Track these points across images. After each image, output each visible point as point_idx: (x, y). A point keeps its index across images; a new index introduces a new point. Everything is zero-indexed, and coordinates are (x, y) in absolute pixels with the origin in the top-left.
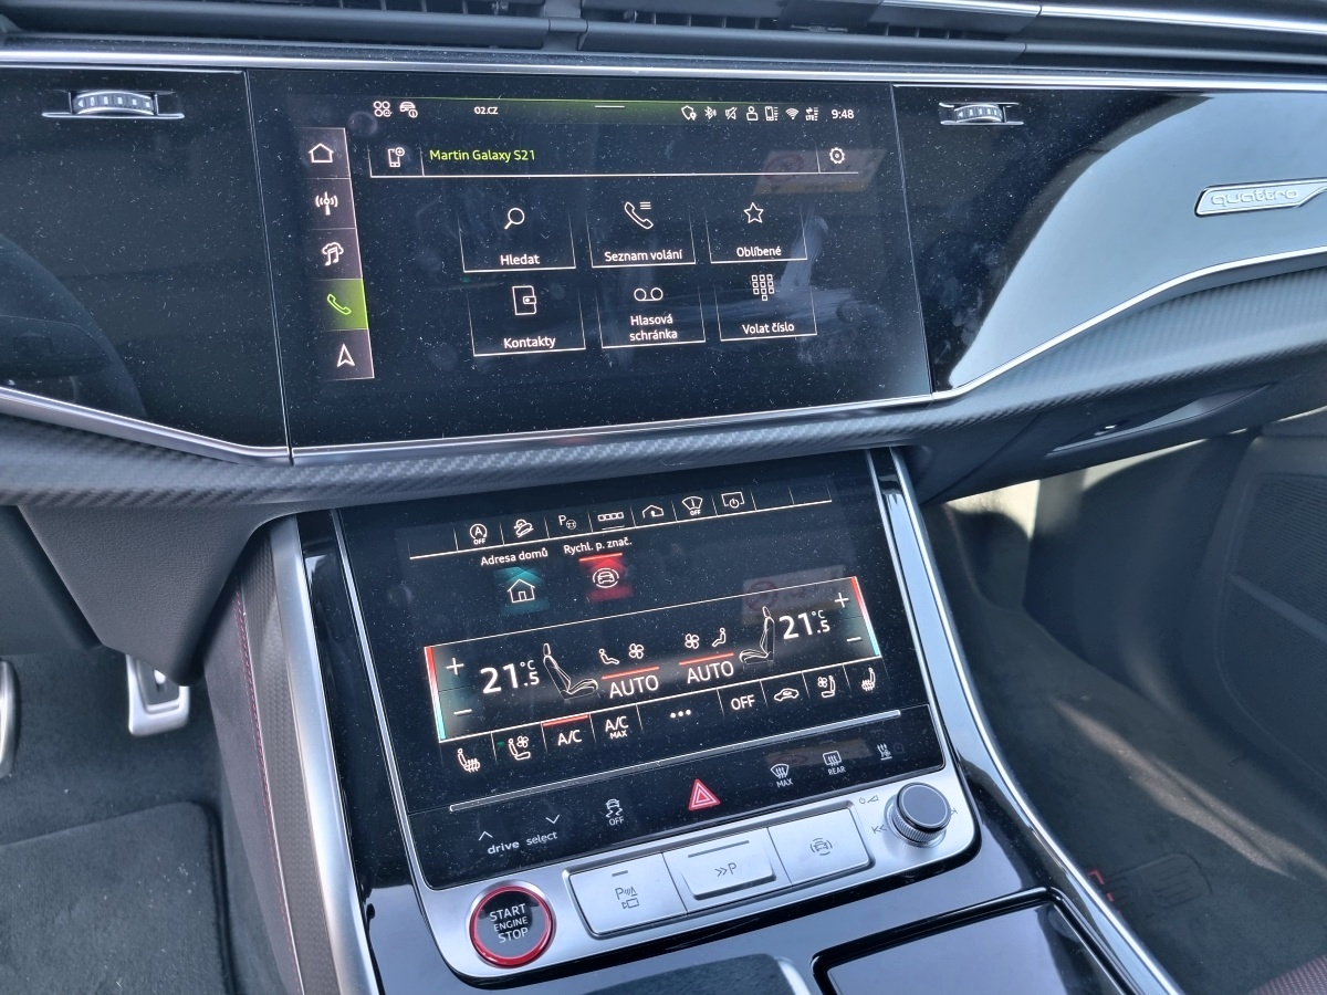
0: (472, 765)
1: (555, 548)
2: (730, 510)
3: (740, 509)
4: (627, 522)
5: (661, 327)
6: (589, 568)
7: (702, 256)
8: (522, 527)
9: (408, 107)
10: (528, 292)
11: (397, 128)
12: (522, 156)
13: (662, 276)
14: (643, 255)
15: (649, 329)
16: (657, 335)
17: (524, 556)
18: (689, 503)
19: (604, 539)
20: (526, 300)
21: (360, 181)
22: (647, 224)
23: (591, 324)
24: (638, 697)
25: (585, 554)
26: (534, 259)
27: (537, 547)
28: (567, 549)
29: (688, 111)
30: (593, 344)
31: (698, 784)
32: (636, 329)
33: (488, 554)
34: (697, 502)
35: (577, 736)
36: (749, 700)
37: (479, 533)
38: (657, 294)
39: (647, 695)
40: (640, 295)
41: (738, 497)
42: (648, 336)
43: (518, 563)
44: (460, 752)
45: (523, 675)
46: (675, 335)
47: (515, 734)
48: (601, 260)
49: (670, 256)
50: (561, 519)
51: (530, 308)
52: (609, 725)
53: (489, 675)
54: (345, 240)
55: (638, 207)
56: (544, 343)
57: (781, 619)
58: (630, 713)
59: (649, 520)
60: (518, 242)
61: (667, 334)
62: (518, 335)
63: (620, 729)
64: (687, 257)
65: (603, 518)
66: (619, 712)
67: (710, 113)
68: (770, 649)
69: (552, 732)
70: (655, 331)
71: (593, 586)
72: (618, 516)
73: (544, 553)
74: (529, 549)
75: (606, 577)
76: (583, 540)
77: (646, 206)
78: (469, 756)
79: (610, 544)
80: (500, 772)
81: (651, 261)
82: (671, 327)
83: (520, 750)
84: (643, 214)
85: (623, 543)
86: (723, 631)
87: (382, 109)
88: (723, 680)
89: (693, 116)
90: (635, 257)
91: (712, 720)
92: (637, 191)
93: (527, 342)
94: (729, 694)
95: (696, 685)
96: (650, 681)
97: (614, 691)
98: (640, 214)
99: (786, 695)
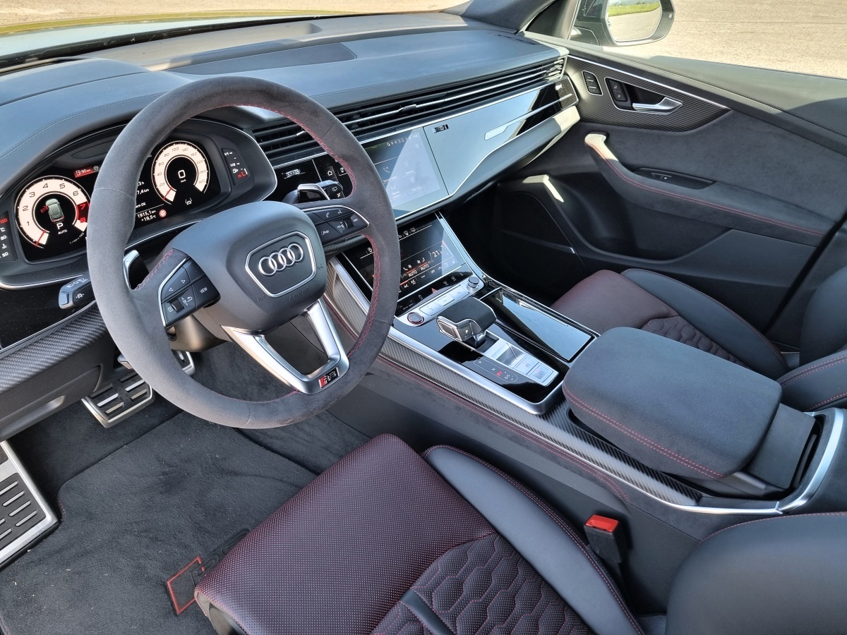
2: (413, 232)
3: (415, 232)
5: (398, 194)
15: (395, 195)
18: (405, 233)
21: (338, 177)
22: (389, 172)
24: (414, 275)
29: (388, 144)
31: (432, 289)
34: (407, 232)
35: (408, 285)
36: (434, 271)
39: (416, 274)
41: (414, 229)
52: (412, 282)
55: (386, 168)
57: (433, 253)
58: (414, 279)
63: (414, 282)
66: (412, 279)
67: (392, 143)
86: (423, 258)
88: (428, 268)
94: (430, 271)
95: (423, 270)
96: (414, 272)
97: (410, 275)
98: (387, 170)
99: (440, 268)
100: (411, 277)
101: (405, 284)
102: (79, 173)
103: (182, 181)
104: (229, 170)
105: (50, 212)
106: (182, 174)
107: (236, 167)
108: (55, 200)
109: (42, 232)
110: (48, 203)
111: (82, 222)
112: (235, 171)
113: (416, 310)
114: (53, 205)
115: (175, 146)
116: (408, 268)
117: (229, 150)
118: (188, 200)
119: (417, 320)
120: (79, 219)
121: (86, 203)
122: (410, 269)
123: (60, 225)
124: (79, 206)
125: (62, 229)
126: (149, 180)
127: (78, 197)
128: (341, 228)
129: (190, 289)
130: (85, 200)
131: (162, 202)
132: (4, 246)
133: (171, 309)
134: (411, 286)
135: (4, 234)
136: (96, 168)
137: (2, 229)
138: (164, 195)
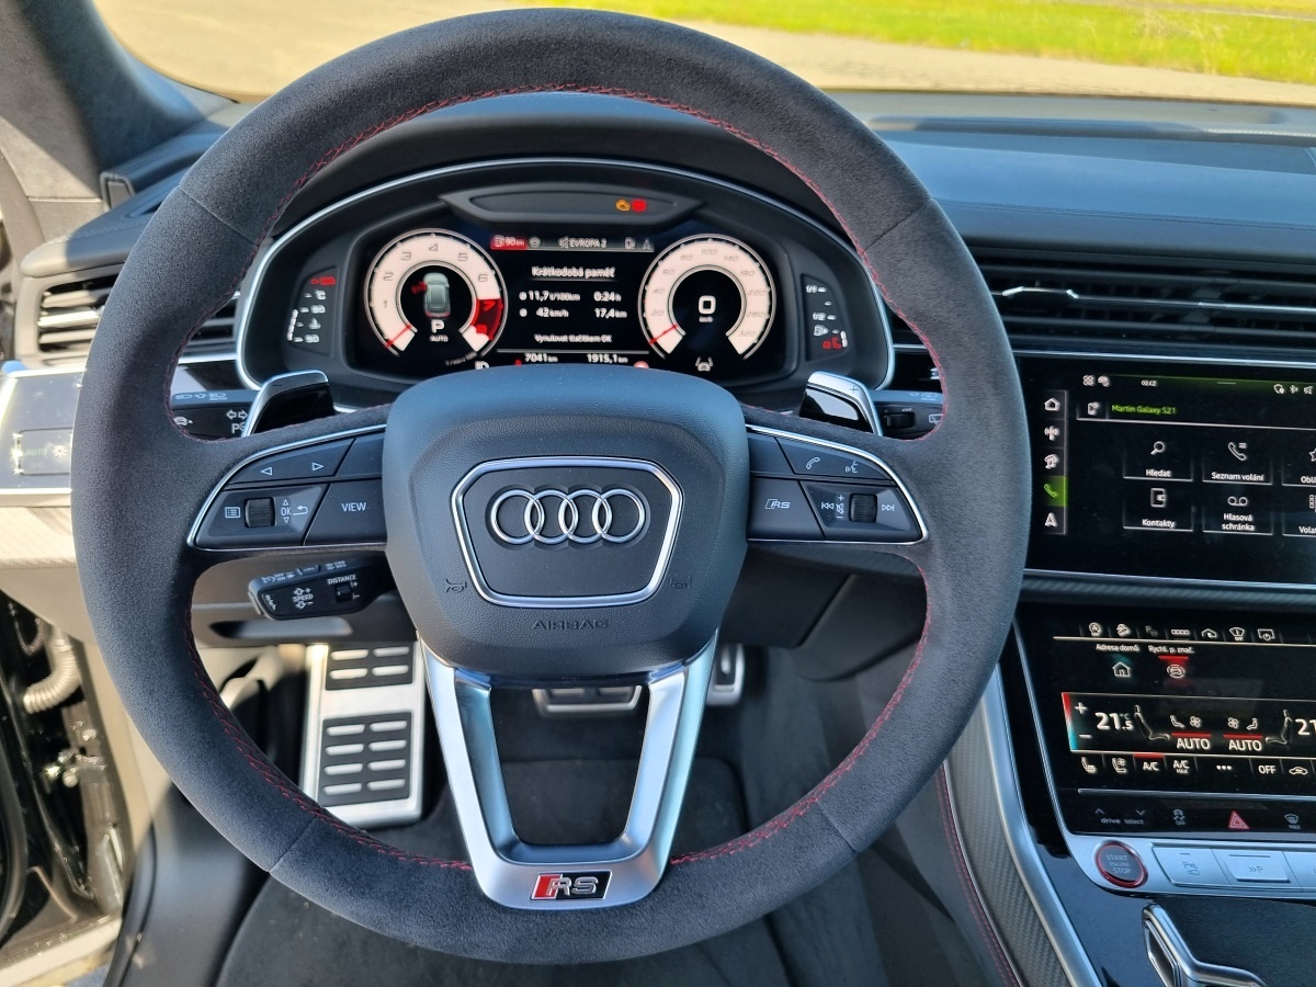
0: (1091, 769)
1: (1144, 647)
2: (1263, 641)
3: (1272, 641)
4: (1191, 638)
5: (1244, 523)
6: (1166, 664)
7: (1277, 480)
8: (1123, 630)
9: (1104, 380)
10: (1161, 493)
11: (1096, 392)
12: (1168, 411)
13: (1249, 490)
14: (1238, 476)
15: (1235, 523)
16: (1240, 527)
17: (1124, 648)
18: (1235, 631)
19: (1176, 646)
20: (1160, 498)
21: (1072, 421)
22: (1243, 458)
23: (1198, 516)
24: (1195, 751)
25: (1163, 654)
26: (1168, 474)
27: (1132, 644)
28: (1151, 648)
29: (1278, 388)
30: (1198, 528)
31: (1235, 814)
32: (1227, 522)
33: (1101, 643)
34: (1241, 632)
35: (1157, 767)
36: (1271, 769)
37: (1096, 629)
38: (1244, 502)
39: (1202, 751)
40: (1233, 501)
41: (1269, 633)
42: (1234, 527)
43: (1121, 653)
44: (1084, 760)
45: (1122, 722)
46: (1252, 528)
47: (1117, 757)
48: (1210, 477)
49: (1255, 478)
50: (1148, 629)
51: (1161, 503)
52: (1176, 764)
53: (1101, 718)
54: (1059, 454)
55: (1237, 445)
56: (1168, 525)
57: (1297, 721)
58: (1190, 760)
59: (1207, 639)
60: (1158, 463)
61: (1247, 527)
62: (1151, 518)
63: (1183, 768)
64: (1266, 480)
65: (1175, 632)
66: (1184, 758)
67: (1294, 389)
68: (1287, 739)
69: (1141, 761)
70: (1238, 524)
71: (1167, 675)
72: (1186, 632)
73: (1136, 649)
74: (1127, 644)
75: (1176, 671)
76: (1162, 645)
77: (1243, 446)
78: (1090, 763)
79: (1180, 650)
80: (1106, 775)
81: (1241, 480)
82: (1250, 523)
83: (1121, 767)
84: (1241, 451)
85: (1189, 650)
86: (1255, 720)
87: (1089, 380)
88: (1254, 753)
89: (1282, 391)
90: (1232, 477)
91: (1243, 774)
92: (1238, 436)
93: (1156, 523)
94: (1258, 762)
95: (1234, 752)
96: (1204, 743)
97: (1180, 743)
98: (1238, 450)
99: (1299, 771)
100: (1182, 750)
101: (1150, 760)
102: (501, 242)
103: (702, 320)
104: (808, 324)
105: (428, 297)
106: (707, 306)
107: (825, 323)
108: (441, 278)
109: (404, 326)
110: (430, 278)
111: (478, 332)
112: (820, 331)
113: (1141, 846)
114: (436, 286)
115: (710, 245)
116: (1186, 721)
117: (820, 283)
118: (704, 360)
119: (1124, 871)
120: (475, 325)
121: (496, 301)
122: (1190, 730)
123: (437, 325)
124: (482, 303)
125: (439, 332)
126: (631, 296)
127: (485, 285)
128: (829, 517)
129: (318, 490)
130: (497, 295)
131: (647, 347)
132: (315, 325)
133: (233, 513)
134: (1167, 777)
135: (319, 303)
136: (535, 244)
137: (321, 295)
138: (655, 334)
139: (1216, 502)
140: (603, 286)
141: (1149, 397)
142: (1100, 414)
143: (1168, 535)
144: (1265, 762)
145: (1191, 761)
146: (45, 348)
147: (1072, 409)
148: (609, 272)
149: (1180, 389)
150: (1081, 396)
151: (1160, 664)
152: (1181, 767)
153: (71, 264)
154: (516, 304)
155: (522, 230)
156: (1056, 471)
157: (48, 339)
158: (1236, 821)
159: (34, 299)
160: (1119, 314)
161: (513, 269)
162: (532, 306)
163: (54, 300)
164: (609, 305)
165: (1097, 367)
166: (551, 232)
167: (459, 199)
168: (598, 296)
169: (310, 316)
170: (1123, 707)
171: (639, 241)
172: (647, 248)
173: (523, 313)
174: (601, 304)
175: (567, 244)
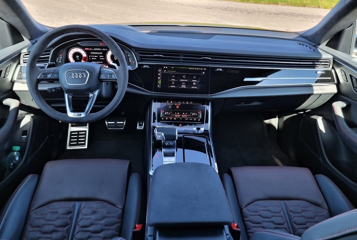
0: (163, 119)
1: (174, 104)
7: (189, 81)
8: (171, 102)
9: (167, 67)
10: (173, 82)
11: (166, 69)
12: (175, 71)
13: (185, 82)
14: (184, 80)
19: (178, 104)
21: (162, 73)
23: (178, 85)
26: (174, 80)
27: (172, 104)
30: (178, 87)
32: (182, 86)
33: (168, 103)
34: (188, 102)
40: (183, 83)
41: (192, 102)
43: (170, 105)
45: (168, 113)
47: (167, 117)
48: (180, 80)
49: (186, 80)
50: (175, 101)
51: (173, 84)
53: (166, 113)
54: (160, 77)
56: (174, 86)
57: (192, 113)
59: (183, 103)
60: (173, 78)
62: (172, 86)
67: (192, 69)
68: (190, 115)
70: (184, 86)
71: (176, 108)
72: (180, 102)
75: (178, 107)
76: (176, 104)
83: (167, 119)
85: (180, 104)
86: (187, 113)
87: (165, 67)
89: (190, 69)
91: (184, 119)
92: (184, 75)
95: (183, 117)
96: (179, 116)
97: (176, 116)
98: (184, 77)
99: (191, 119)
101: (171, 118)
102: (86, 49)
104: (128, 60)
106: (115, 58)
107: (131, 60)
109: (73, 60)
116: (177, 113)
117: (130, 54)
120: (83, 60)
124: (84, 57)
126: (105, 56)
127: (84, 55)
128: (107, 77)
129: (52, 74)
130: (86, 56)
131: (108, 64)
132: (60, 60)
133: (43, 76)
134: (173, 120)
135: (61, 57)
136: (91, 49)
137: (61, 56)
138: (109, 62)
139: (181, 83)
140: (101, 55)
141: (173, 70)
142: (166, 72)
143: (174, 88)
144: (186, 118)
145: (176, 118)
146: (24, 62)
147: (162, 71)
148: (101, 53)
149: (177, 69)
150: (163, 69)
151: (175, 106)
152: (175, 119)
153: (28, 51)
154: (89, 58)
155: (89, 47)
156: (160, 79)
157: (24, 61)
158: (180, 125)
159: (23, 56)
160: (169, 58)
161: (88, 53)
162: (91, 58)
163: (25, 56)
164: (102, 58)
165: (166, 66)
166: (93, 47)
167: (79, 43)
168: (100, 56)
169: (60, 59)
170: (169, 111)
171: (105, 49)
172: (106, 50)
173: (90, 59)
174: (101, 57)
175: (95, 49)
